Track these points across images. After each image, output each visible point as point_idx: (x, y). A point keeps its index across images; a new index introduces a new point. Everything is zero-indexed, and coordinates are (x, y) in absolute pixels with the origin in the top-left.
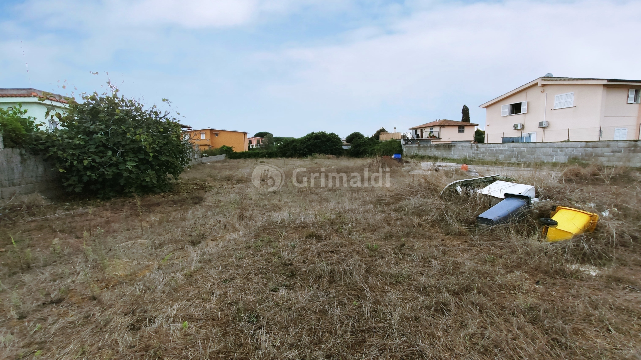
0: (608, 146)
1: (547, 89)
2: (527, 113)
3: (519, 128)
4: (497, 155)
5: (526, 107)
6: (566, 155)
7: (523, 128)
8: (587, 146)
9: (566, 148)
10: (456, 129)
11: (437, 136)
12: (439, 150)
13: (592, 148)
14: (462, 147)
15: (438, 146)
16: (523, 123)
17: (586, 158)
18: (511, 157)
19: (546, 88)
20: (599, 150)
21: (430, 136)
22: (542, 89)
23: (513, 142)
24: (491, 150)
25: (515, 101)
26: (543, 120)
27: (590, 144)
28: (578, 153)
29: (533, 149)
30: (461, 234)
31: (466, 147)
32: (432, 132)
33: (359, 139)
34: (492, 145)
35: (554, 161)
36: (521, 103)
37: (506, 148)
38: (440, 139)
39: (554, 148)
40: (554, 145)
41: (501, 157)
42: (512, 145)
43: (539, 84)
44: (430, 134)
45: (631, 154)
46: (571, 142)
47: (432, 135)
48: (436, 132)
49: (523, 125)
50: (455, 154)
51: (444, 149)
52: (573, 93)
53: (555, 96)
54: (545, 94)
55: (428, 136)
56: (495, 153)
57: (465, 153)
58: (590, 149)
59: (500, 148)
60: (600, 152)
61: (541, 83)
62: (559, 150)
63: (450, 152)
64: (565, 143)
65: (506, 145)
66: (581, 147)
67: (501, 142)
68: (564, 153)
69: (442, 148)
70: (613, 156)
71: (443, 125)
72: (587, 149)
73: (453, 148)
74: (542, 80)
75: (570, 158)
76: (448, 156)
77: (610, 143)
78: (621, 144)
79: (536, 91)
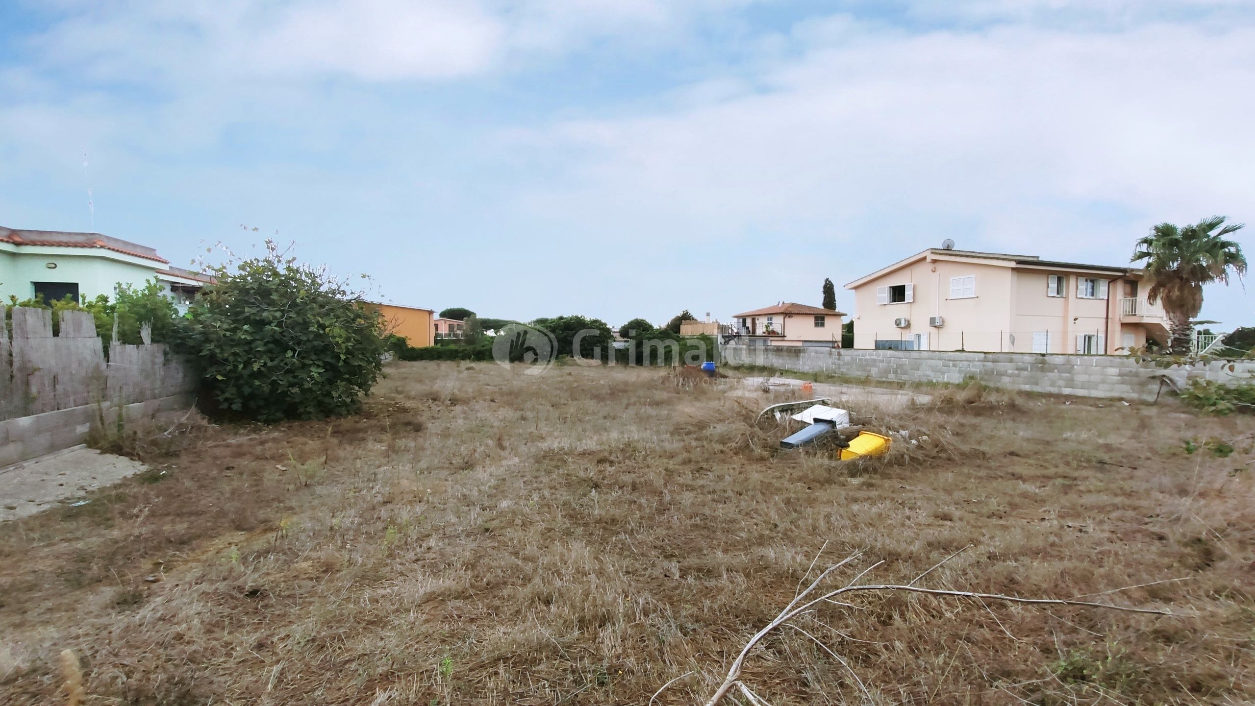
0: (1011, 361)
1: (939, 266)
2: (914, 302)
3: (903, 325)
4: (868, 368)
5: (912, 292)
6: (960, 372)
7: (908, 326)
8: (985, 360)
9: (960, 361)
10: (811, 321)
11: (780, 332)
12: (780, 356)
13: (993, 362)
14: (816, 352)
15: (779, 350)
16: (908, 318)
17: (986, 377)
18: (887, 372)
19: (937, 265)
20: (1002, 366)
21: (767, 330)
22: (931, 266)
23: (890, 348)
24: (859, 359)
25: (896, 281)
26: (936, 315)
27: (990, 356)
28: (976, 368)
29: (918, 361)
30: (762, 459)
31: (822, 353)
32: (771, 324)
33: (643, 331)
34: (861, 352)
35: (946, 380)
36: (904, 286)
37: (881, 358)
38: (784, 336)
39: (945, 360)
40: (944, 355)
41: (874, 371)
42: (889, 352)
43: (928, 260)
44: (767, 327)
45: (1039, 374)
46: (966, 352)
47: (771, 328)
48: (777, 324)
49: (908, 321)
50: (804, 364)
51: (788, 356)
52: (974, 276)
53: (951, 279)
54: (937, 273)
55: (764, 330)
56: (865, 365)
57: (820, 363)
58: (990, 365)
59: (872, 357)
60: (1002, 369)
61: (930, 257)
62: (951, 363)
63: (799, 360)
64: (958, 353)
65: (881, 352)
66: (978, 361)
67: (874, 348)
68: (958, 369)
69: (785, 354)
70: (1018, 376)
71: (790, 312)
72: (986, 363)
73: (802, 354)
74: (932, 253)
75: (965, 376)
76: (794, 366)
77: (1014, 356)
78: (1027, 358)
79: (925, 269)
